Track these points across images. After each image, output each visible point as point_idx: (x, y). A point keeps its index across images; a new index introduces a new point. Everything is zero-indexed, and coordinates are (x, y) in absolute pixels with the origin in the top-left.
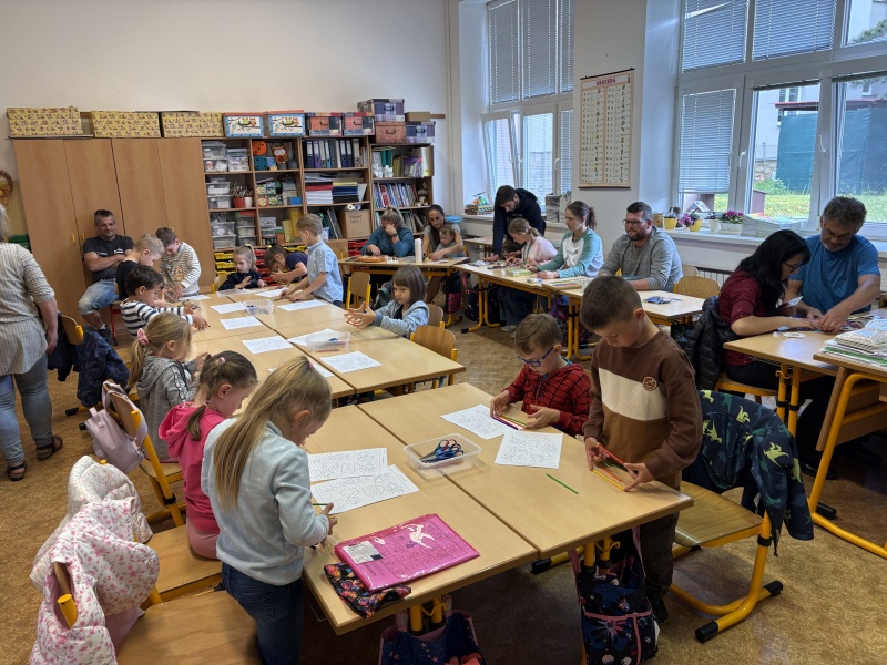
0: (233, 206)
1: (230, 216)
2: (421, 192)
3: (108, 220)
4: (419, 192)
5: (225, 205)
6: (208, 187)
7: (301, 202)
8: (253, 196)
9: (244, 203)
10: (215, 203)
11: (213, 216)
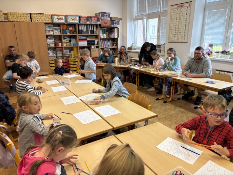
0: (55, 46)
1: (54, 49)
2: (115, 43)
3: (13, 49)
4: (114, 43)
5: (52, 45)
6: (47, 39)
7: (77, 45)
8: (62, 43)
9: (59, 45)
10: (50, 45)
11: (49, 49)
